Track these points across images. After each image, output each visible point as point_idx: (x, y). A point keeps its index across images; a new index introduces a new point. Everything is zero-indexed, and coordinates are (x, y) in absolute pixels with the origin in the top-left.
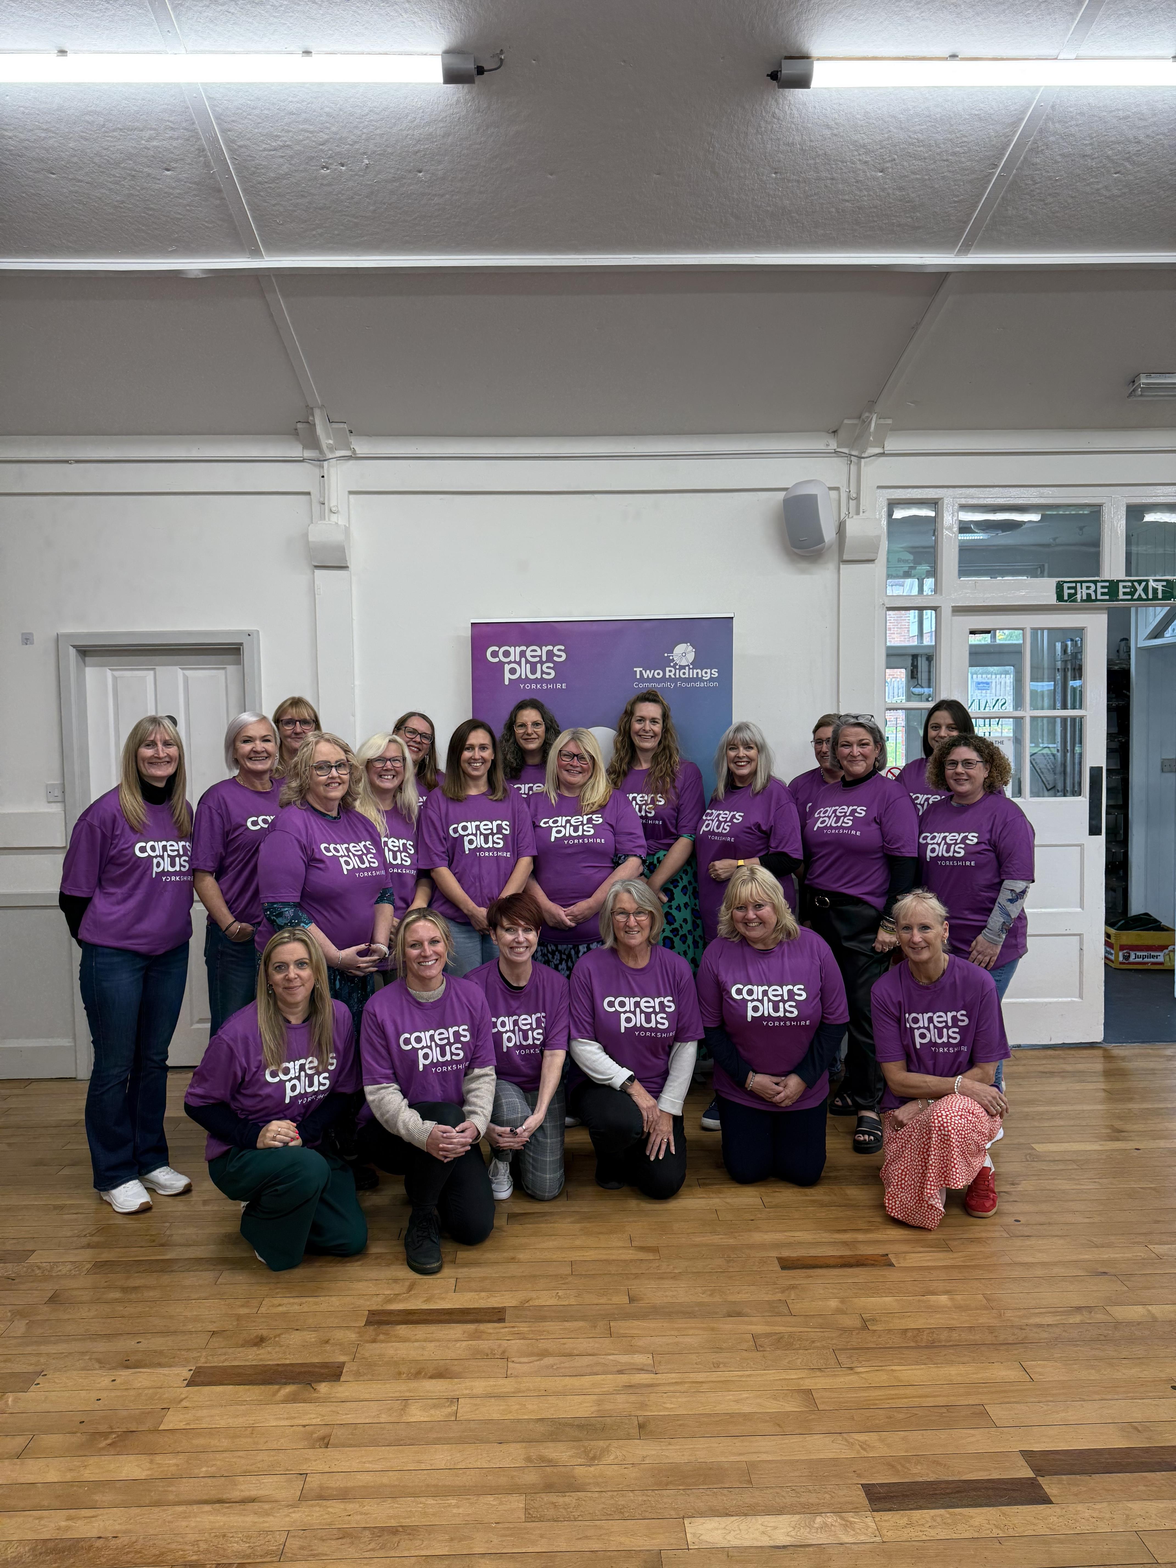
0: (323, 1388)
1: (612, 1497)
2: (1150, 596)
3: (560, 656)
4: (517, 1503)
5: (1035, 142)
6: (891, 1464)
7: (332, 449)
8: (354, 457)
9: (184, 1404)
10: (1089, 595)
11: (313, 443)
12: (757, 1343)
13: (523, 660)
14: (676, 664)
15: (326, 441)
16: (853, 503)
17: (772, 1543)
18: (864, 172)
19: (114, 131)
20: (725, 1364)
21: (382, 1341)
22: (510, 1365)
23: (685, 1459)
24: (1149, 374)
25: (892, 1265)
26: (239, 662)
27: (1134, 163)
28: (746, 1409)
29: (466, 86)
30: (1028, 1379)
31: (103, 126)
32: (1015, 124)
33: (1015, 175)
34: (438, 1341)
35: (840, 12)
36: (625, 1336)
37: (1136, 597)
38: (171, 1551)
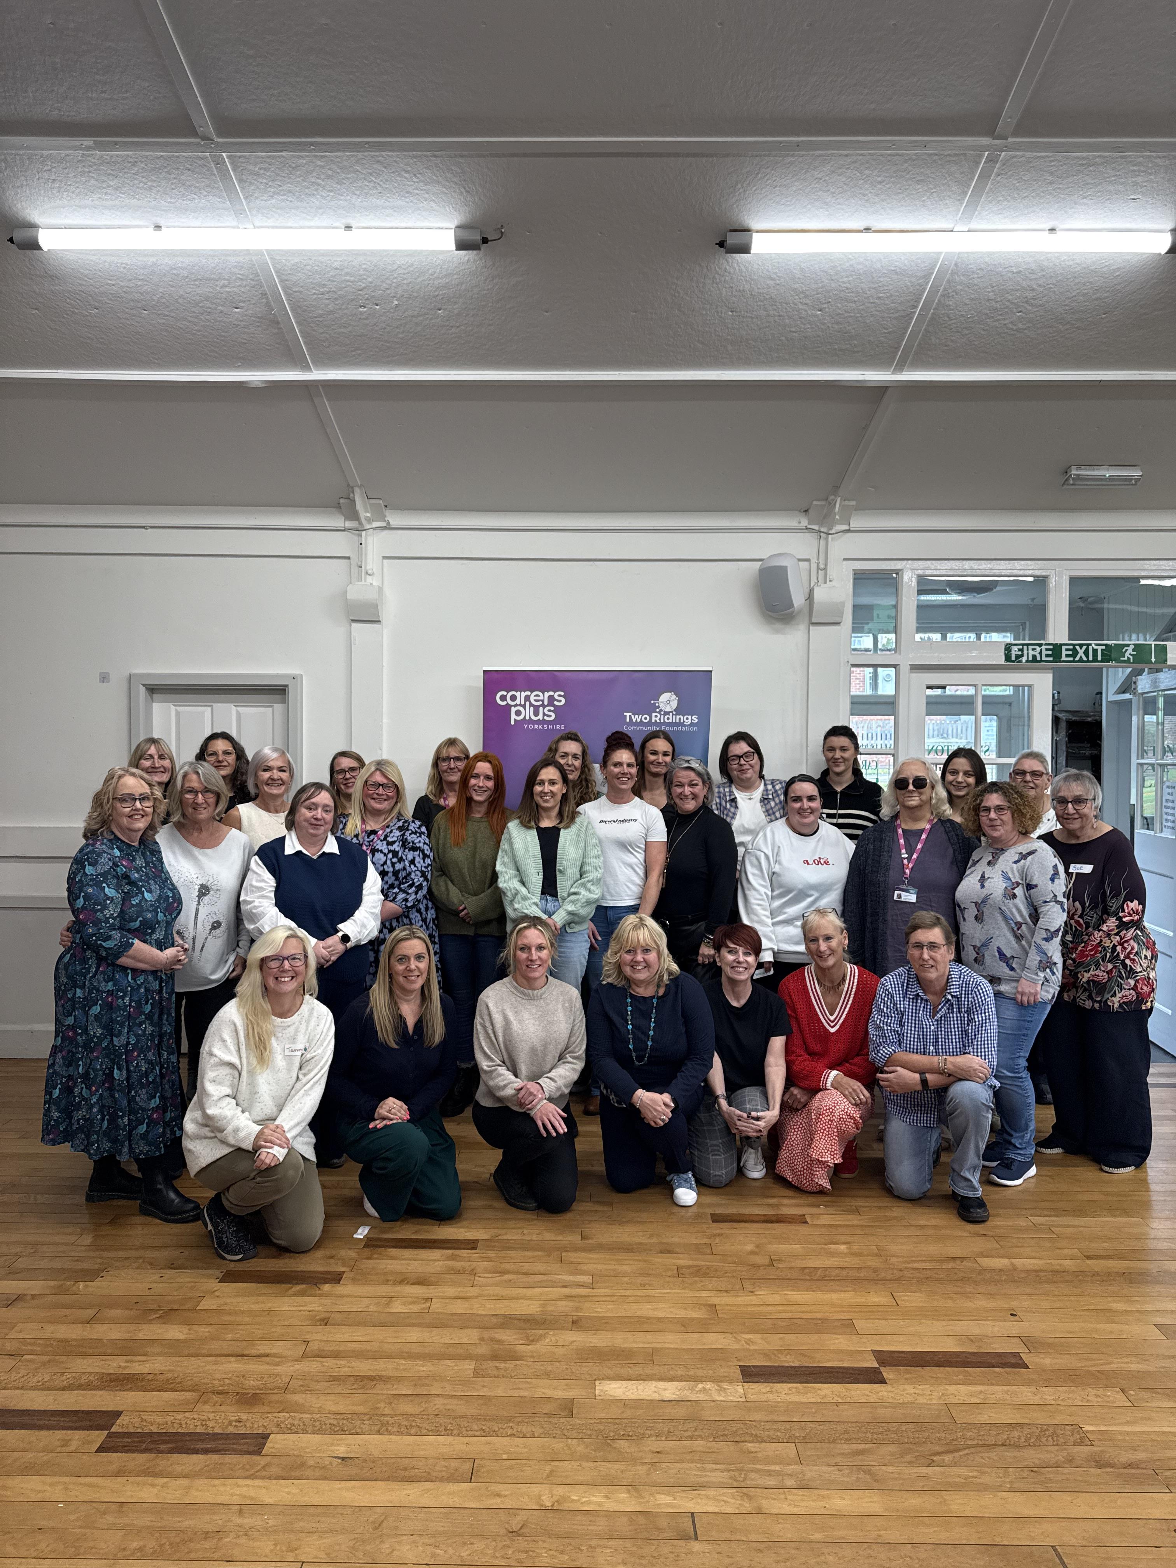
0: (327, 1287)
1: (542, 1365)
2: (1091, 658)
3: (560, 701)
4: (468, 1366)
5: (945, 289)
6: (766, 1355)
7: (369, 521)
8: (388, 527)
9: (216, 1294)
10: (1034, 656)
11: (353, 515)
12: (679, 1272)
13: (528, 703)
14: (661, 710)
15: (364, 514)
16: (821, 573)
17: (660, 1398)
18: (805, 311)
19: (195, 280)
20: (649, 1285)
21: (376, 1259)
22: (477, 1278)
23: (604, 1344)
24: (1079, 466)
25: (806, 1222)
26: (285, 701)
27: (1032, 305)
28: (661, 1314)
29: (475, 252)
30: (895, 1304)
31: (187, 277)
32: (927, 276)
33: (933, 314)
34: (422, 1260)
35: (771, 199)
36: (572, 1263)
37: (1077, 659)
38: (204, 1384)
